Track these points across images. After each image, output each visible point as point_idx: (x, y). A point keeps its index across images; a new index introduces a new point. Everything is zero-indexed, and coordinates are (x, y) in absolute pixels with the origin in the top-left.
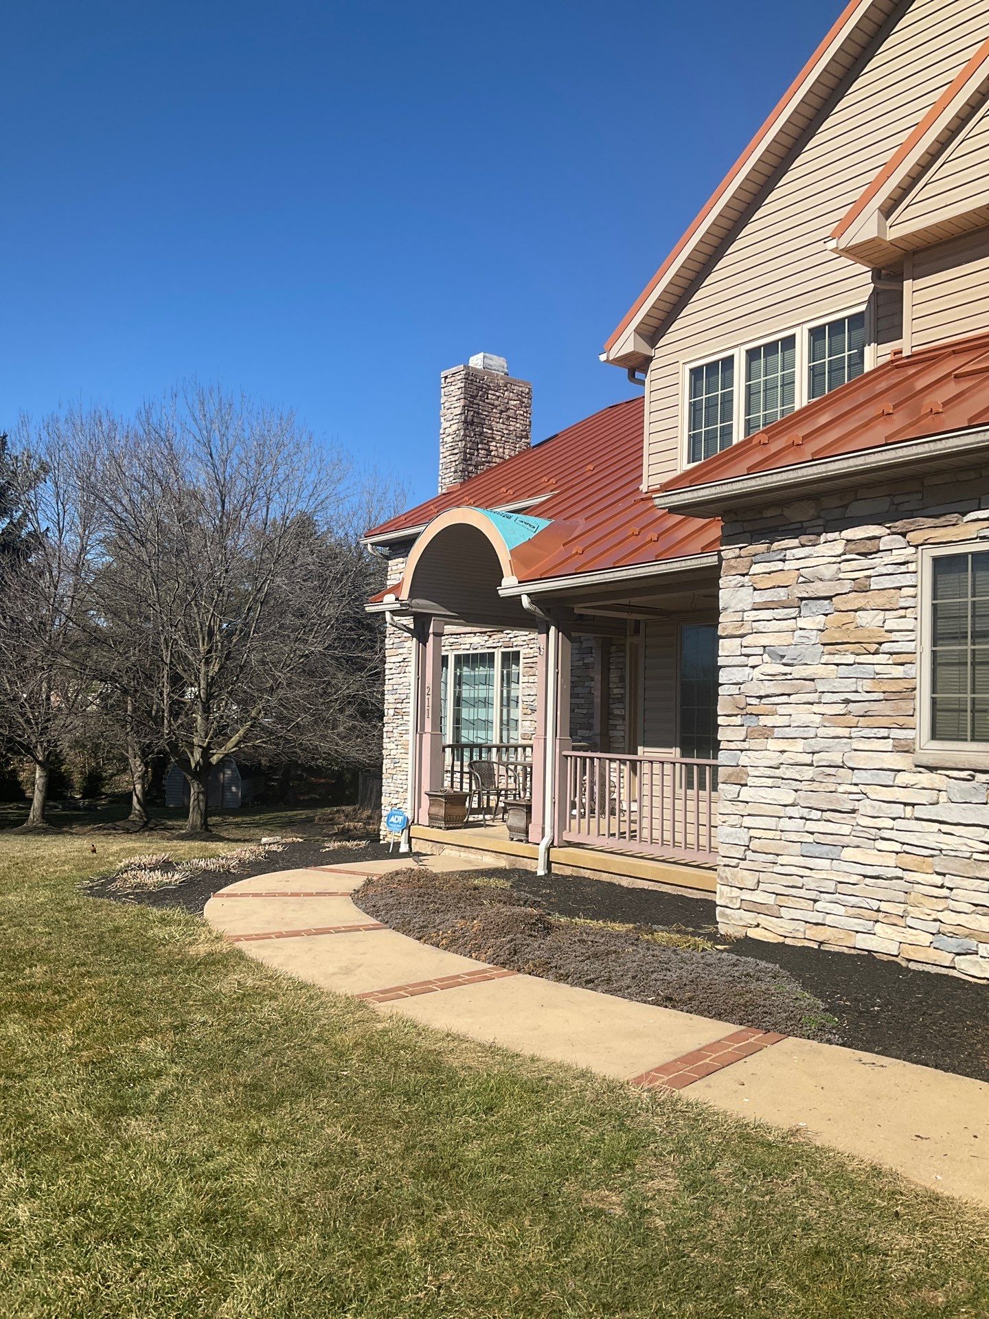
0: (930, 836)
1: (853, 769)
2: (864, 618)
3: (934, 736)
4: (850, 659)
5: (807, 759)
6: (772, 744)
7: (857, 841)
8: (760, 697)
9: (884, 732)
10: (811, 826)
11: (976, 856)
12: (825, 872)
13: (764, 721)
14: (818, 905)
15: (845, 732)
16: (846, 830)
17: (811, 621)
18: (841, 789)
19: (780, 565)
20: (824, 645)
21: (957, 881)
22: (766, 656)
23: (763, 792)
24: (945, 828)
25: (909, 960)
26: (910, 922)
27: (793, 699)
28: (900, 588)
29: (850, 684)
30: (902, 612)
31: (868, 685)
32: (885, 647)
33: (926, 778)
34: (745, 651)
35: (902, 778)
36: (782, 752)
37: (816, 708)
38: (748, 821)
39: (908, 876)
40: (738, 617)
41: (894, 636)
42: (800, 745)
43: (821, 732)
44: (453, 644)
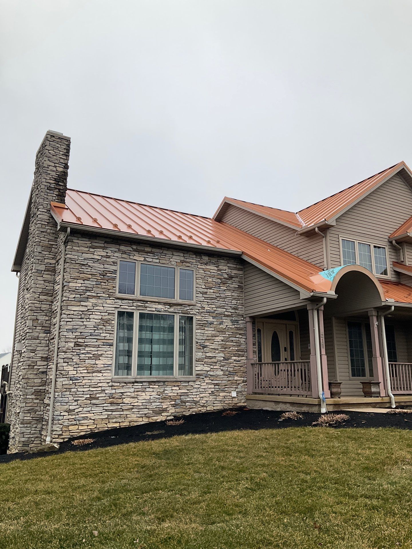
44: (140, 306)
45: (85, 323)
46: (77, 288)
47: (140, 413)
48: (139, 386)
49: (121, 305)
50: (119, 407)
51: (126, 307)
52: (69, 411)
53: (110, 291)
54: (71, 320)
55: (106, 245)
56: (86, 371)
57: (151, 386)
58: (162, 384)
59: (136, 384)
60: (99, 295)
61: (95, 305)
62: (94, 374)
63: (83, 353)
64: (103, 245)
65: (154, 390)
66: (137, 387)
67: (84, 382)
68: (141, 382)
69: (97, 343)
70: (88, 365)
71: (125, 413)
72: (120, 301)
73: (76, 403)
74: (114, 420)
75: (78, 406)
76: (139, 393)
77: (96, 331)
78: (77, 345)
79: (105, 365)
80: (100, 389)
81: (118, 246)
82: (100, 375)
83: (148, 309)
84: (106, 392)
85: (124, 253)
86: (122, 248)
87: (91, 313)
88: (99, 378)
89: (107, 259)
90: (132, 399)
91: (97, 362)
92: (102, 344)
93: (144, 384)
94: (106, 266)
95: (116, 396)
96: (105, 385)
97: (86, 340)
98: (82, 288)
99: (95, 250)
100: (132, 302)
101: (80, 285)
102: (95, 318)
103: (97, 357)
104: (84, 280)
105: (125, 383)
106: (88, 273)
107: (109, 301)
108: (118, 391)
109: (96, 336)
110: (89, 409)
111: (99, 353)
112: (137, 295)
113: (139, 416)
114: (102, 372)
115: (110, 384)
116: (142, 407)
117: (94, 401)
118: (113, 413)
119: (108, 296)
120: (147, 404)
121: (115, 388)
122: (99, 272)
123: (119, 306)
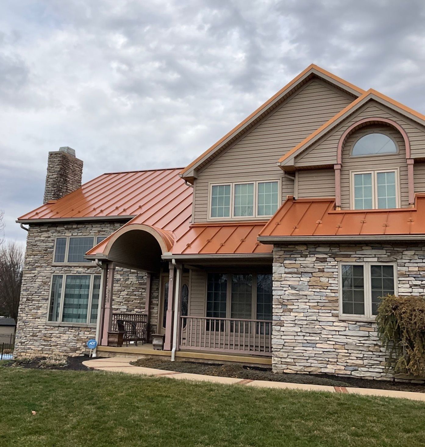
0: (343, 339)
1: (319, 321)
2: (322, 279)
3: (344, 313)
4: (319, 290)
5: (305, 318)
6: (292, 314)
7: (321, 342)
8: (288, 300)
9: (329, 311)
10: (305, 338)
11: (357, 344)
12: (311, 351)
13: (289, 307)
14: (309, 361)
15: (318, 311)
16: (318, 339)
17: (305, 279)
18: (316, 327)
19: (294, 262)
20: (310, 286)
21: (352, 351)
22: (289, 288)
23: (289, 328)
24: (348, 337)
25: (338, 374)
26: (338, 363)
27: (299, 301)
28: (333, 272)
29: (319, 297)
30: (334, 279)
31: (324, 298)
32: (329, 288)
33: (342, 324)
34: (282, 286)
35: (335, 324)
36: (296, 316)
37: (307, 304)
38: (283, 337)
39: (337, 351)
40: (280, 275)
41: (332, 285)
42: (302, 314)
43: (309, 310)
44: (66, 270)
45: (33, 285)
46: (30, 261)
47: (62, 349)
48: (62, 329)
49: (55, 271)
50: (49, 343)
51: (58, 272)
52: (21, 343)
53: (49, 261)
54: (26, 283)
55: (49, 229)
56: (32, 317)
57: (69, 330)
58: (77, 329)
59: (60, 328)
60: (42, 265)
61: (39, 272)
62: (36, 320)
63: (31, 305)
64: (46, 229)
65: (72, 333)
66: (61, 330)
67: (30, 324)
68: (64, 327)
69: (38, 299)
70: (33, 313)
71: (52, 348)
72: (54, 268)
73: (25, 338)
74: (45, 352)
75: (26, 340)
76: (62, 334)
77: (39, 290)
78: (28, 300)
79: (43, 314)
80: (38, 330)
81: (55, 228)
82: (39, 320)
83: (72, 272)
84: (42, 332)
85: (59, 232)
86: (58, 229)
87: (36, 278)
88: (39, 323)
89: (49, 239)
90: (57, 338)
91: (38, 311)
92: (41, 299)
93: (65, 328)
94: (47, 244)
95: (48, 335)
96: (41, 327)
97: (33, 297)
98: (32, 261)
99: (42, 233)
100: (61, 267)
101: (32, 259)
102: (39, 281)
103: (39, 308)
104: (34, 256)
105: (53, 327)
106: (37, 250)
107: (47, 269)
108: (49, 332)
109: (39, 293)
110: (32, 343)
111: (40, 305)
112: (66, 263)
113: (60, 351)
114: (41, 318)
115: (45, 327)
116: (63, 345)
117: (34, 338)
118: (45, 347)
119: (47, 265)
120: (66, 343)
121: (47, 329)
122: (43, 249)
123: (53, 272)
